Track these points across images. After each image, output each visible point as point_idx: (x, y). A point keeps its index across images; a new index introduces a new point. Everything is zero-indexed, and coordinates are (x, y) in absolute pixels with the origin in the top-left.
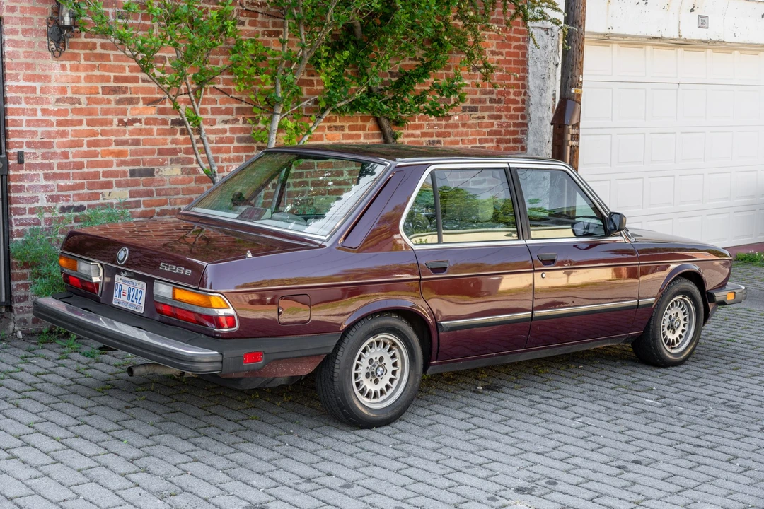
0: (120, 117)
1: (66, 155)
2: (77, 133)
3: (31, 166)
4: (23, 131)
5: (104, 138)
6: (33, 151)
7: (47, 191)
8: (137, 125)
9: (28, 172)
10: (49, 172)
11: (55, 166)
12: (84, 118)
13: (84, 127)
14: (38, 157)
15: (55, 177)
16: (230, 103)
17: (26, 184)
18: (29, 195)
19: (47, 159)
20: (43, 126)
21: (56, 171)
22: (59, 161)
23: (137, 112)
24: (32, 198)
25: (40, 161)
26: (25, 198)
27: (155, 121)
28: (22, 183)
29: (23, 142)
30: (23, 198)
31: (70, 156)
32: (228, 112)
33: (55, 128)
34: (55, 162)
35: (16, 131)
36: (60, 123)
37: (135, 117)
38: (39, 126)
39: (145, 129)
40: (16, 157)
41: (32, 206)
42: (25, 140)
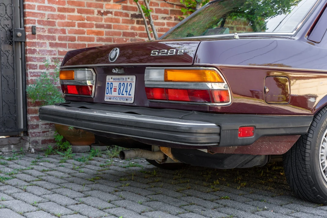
0: (99, 9)
1: (64, 31)
2: (71, 17)
3: (40, 37)
4: (35, 13)
5: (89, 22)
6: (42, 27)
7: (51, 55)
8: (109, 15)
9: (39, 41)
10: (53, 42)
11: (57, 38)
12: (76, 8)
13: (76, 14)
14: (46, 31)
15: (57, 45)
16: (166, 6)
17: (38, 49)
18: (39, 56)
19: (52, 33)
20: (49, 11)
21: (57, 41)
22: (60, 35)
23: (109, 7)
24: (41, 58)
25: (46, 34)
26: (37, 58)
27: (121, 14)
28: (34, 48)
29: (35, 20)
30: (35, 58)
31: (67, 32)
32: (165, 12)
33: (57, 13)
34: (57, 35)
35: (31, 12)
36: (60, 10)
37: (108, 10)
38: (46, 10)
39: (114, 19)
40: (30, 30)
41: (42, 64)
42: (37, 19)
